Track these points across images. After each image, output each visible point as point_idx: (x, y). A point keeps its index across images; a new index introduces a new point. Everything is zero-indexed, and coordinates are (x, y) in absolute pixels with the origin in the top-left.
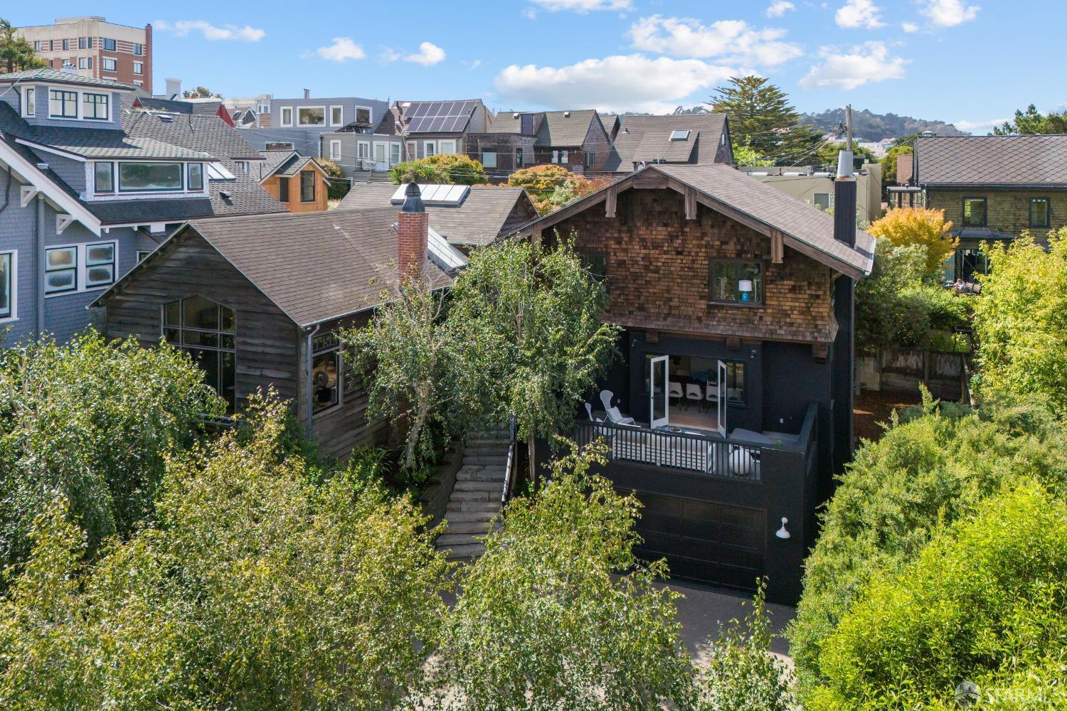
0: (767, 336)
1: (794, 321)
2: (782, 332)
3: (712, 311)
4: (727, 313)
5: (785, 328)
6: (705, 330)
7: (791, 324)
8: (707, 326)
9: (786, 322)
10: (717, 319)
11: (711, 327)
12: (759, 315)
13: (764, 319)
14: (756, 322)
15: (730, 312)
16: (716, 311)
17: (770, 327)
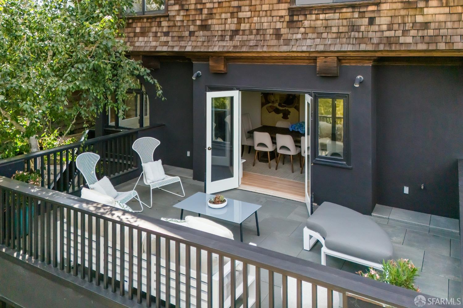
0: (381, 47)
1: (429, 19)
2: (409, 40)
3: (295, 18)
4: (317, 19)
5: (413, 32)
6: (285, 48)
7: (426, 25)
8: (287, 42)
9: (414, 23)
10: (302, 30)
11: (292, 43)
12: (368, 15)
13: (377, 21)
14: (363, 28)
15: (322, 16)
16: (301, 18)
17: (387, 34)
